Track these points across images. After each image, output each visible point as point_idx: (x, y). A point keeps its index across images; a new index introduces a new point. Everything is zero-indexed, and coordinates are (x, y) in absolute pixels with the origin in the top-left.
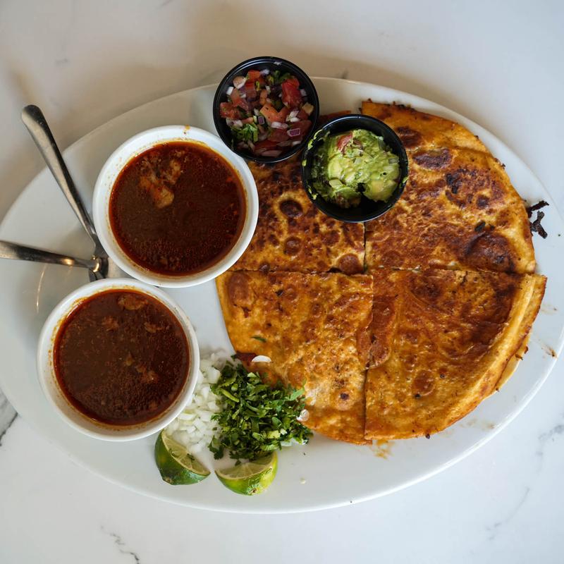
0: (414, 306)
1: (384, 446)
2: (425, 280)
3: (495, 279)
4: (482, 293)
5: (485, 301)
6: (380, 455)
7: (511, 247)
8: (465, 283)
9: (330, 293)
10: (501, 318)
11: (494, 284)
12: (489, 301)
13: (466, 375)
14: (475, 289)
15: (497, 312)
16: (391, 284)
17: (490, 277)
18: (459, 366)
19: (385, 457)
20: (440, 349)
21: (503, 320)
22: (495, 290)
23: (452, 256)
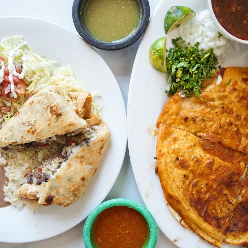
0: (225, 171)
1: (153, 133)
2: (237, 181)
3: (226, 219)
4: (221, 210)
5: (216, 211)
6: (149, 129)
7: (241, 233)
8: (228, 202)
9: (244, 127)
10: (206, 217)
11: (223, 218)
12: (215, 213)
13: (182, 189)
14: (224, 207)
15: (209, 216)
16: (239, 162)
17: (228, 217)
18: (187, 187)
19: (147, 131)
20: (198, 179)
21: (205, 218)
22: (220, 218)
23: (244, 199)
